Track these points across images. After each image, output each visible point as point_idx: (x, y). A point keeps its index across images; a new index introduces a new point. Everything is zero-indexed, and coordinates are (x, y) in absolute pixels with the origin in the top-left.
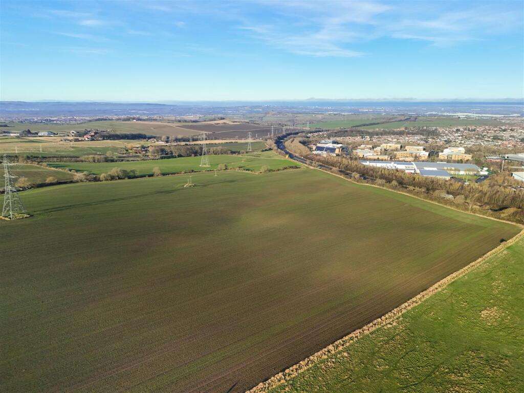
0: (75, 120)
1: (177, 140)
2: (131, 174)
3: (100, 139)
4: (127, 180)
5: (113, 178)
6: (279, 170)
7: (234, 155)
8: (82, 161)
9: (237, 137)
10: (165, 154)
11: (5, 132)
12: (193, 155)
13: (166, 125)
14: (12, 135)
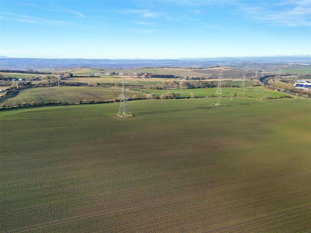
0: (134, 68)
1: (193, 79)
2: (177, 96)
3: (151, 77)
4: (175, 99)
5: (167, 98)
6: (277, 98)
7: (235, 88)
8: (145, 88)
9: (231, 77)
10: (190, 87)
11: (103, 73)
12: (207, 87)
13: (185, 71)
14: (106, 74)
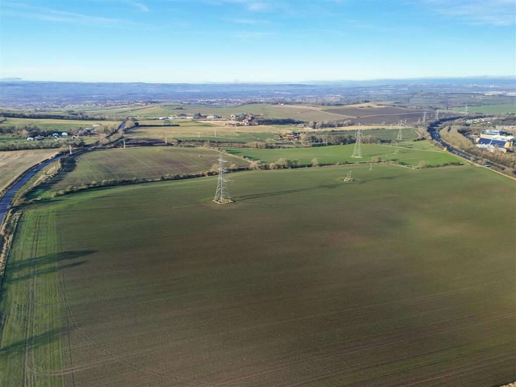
0: (230, 102)
1: (323, 126)
2: (294, 164)
3: (256, 124)
4: (290, 170)
5: (279, 167)
6: (438, 166)
7: (384, 145)
8: (248, 147)
9: (384, 122)
10: (316, 142)
11: (182, 115)
12: (342, 143)
13: (312, 110)
14: (188, 118)
